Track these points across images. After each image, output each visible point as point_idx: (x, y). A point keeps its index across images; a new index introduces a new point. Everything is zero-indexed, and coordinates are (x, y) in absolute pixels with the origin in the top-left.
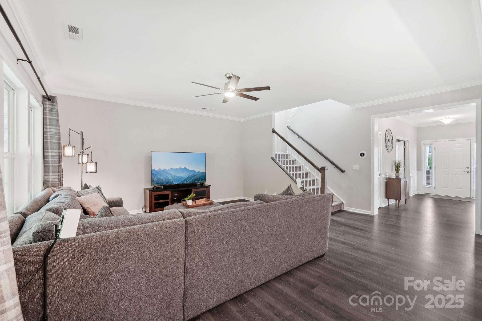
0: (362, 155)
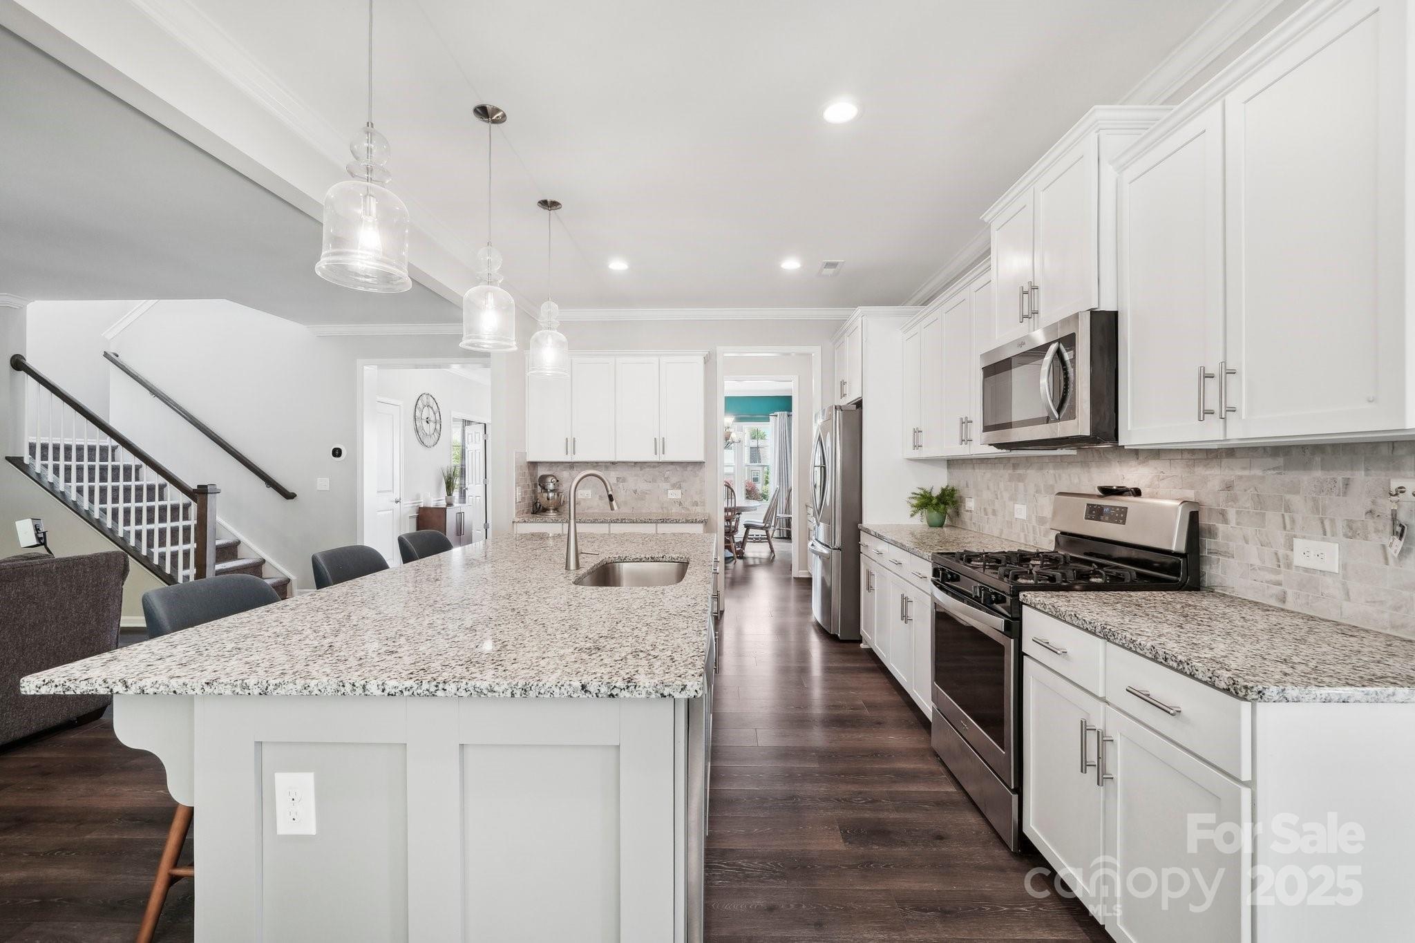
0: (337, 453)
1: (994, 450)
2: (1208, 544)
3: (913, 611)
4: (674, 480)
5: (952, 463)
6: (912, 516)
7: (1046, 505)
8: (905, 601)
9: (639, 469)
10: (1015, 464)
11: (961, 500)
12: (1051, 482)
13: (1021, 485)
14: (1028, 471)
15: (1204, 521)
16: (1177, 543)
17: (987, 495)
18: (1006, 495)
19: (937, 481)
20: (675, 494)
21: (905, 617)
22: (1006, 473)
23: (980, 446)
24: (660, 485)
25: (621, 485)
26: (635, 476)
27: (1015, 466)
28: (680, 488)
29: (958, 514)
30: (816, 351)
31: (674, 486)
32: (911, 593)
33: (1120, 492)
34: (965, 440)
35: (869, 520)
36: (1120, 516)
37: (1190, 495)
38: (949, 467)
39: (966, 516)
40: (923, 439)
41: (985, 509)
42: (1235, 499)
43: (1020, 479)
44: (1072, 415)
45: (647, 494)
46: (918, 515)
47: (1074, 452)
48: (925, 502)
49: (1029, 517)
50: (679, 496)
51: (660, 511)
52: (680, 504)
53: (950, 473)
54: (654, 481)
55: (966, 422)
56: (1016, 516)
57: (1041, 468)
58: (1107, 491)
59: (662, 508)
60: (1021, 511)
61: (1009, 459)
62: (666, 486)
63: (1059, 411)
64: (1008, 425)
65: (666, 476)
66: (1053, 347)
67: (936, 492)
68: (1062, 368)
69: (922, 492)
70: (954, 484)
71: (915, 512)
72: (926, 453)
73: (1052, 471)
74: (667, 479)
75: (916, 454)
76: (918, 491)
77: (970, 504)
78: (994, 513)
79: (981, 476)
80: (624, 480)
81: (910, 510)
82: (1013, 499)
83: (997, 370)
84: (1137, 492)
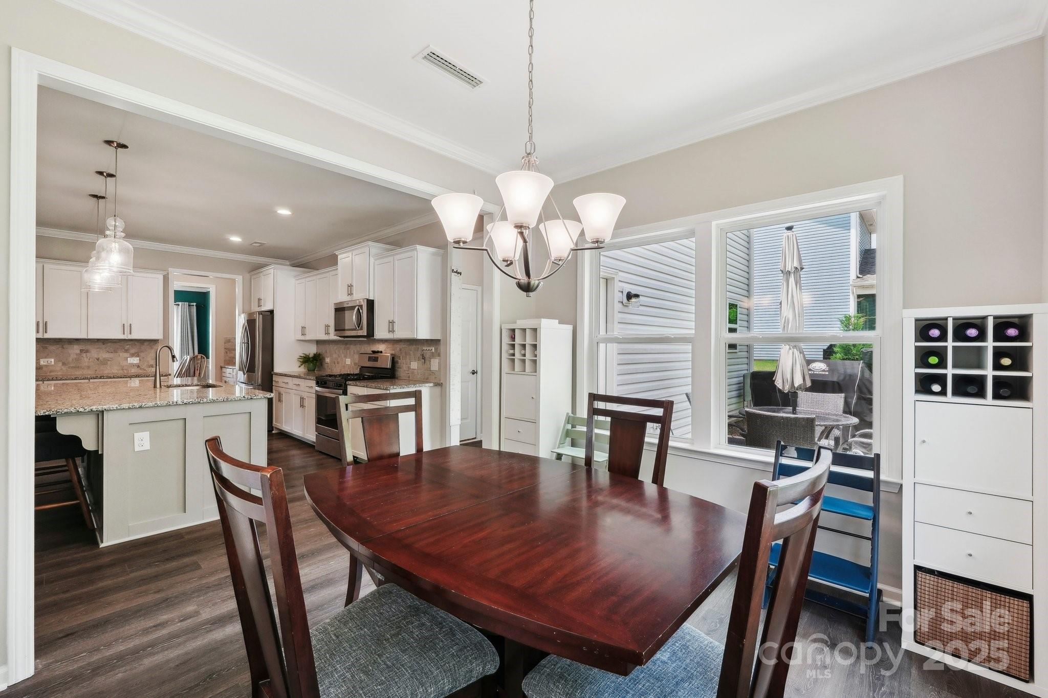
1: (339, 338)
2: (397, 365)
3: (306, 403)
4: (133, 351)
5: (319, 342)
6: (300, 367)
7: (356, 357)
8: (302, 399)
9: (102, 343)
10: (346, 343)
11: (323, 359)
12: (359, 349)
13: (348, 351)
14: (352, 346)
15: (396, 359)
16: (389, 366)
17: (334, 356)
18: (343, 355)
19: (312, 350)
20: (135, 360)
21: (302, 406)
22: (343, 347)
23: (332, 336)
24: (121, 354)
25: (84, 355)
26: (98, 348)
27: (346, 344)
28: (138, 356)
29: (322, 365)
30: (239, 279)
31: (133, 355)
32: (305, 395)
33: (378, 352)
34: (327, 333)
35: (277, 369)
36: (376, 359)
37: (393, 352)
38: (317, 344)
39: (326, 366)
40: (307, 331)
41: (334, 362)
42: (402, 353)
43: (348, 349)
44: (361, 329)
45: (109, 360)
46: (303, 366)
47: (366, 339)
48: (306, 360)
49: (351, 363)
50: (138, 362)
51: (122, 372)
52: (138, 366)
53: (317, 346)
54: (115, 351)
55: (327, 326)
56: (347, 363)
57: (355, 345)
58: (374, 352)
59: (123, 369)
60: (348, 361)
61: (344, 341)
62: (126, 355)
63: (358, 327)
64: (344, 330)
65: (126, 348)
66: (357, 307)
67: (311, 356)
68: (359, 314)
69: (305, 356)
70: (319, 351)
71: (302, 365)
72: (308, 338)
73: (359, 346)
74: (127, 351)
75: (303, 338)
76: (302, 355)
77: (328, 360)
78: (338, 363)
79: (332, 347)
80: (87, 351)
81: (299, 364)
82: (346, 357)
83: (340, 310)
84: (381, 352)
